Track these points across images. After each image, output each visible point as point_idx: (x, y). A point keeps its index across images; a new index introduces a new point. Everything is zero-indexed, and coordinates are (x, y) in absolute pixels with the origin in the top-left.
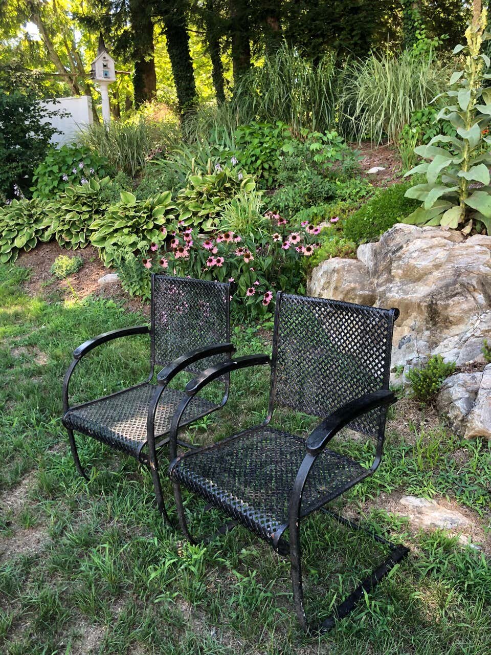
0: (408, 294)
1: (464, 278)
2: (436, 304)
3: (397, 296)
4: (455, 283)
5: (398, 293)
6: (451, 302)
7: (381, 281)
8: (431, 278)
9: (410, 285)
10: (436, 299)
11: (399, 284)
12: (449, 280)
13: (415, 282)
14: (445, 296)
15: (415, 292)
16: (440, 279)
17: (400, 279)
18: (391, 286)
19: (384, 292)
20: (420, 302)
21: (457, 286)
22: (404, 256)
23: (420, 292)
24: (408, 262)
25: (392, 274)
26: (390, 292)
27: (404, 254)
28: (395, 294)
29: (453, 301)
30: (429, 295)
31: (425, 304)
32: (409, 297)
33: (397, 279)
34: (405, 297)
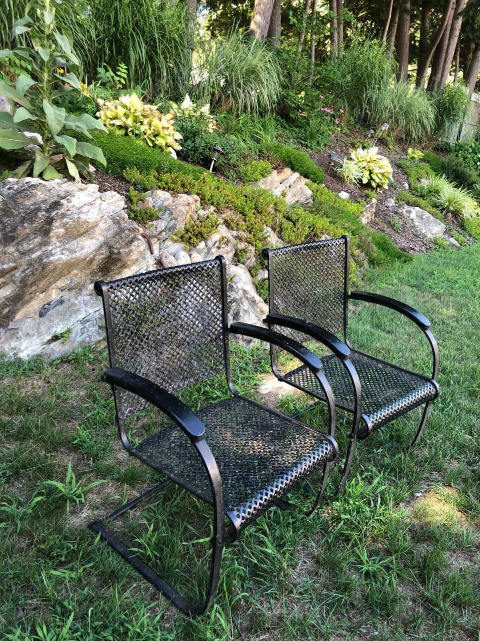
0: (76, 252)
1: (125, 225)
2: (119, 253)
3: (64, 257)
4: (122, 230)
5: (63, 254)
6: (133, 247)
7: (25, 246)
8: (97, 230)
9: (73, 242)
10: (116, 248)
11: (58, 244)
12: (115, 228)
13: (75, 239)
14: (123, 244)
15: (82, 248)
16: (108, 230)
17: (58, 238)
18: (50, 248)
19: (40, 258)
20: (94, 256)
21: (126, 232)
22: (69, 212)
23: (88, 246)
24: (79, 218)
25: (51, 234)
26: (52, 255)
27: (68, 210)
28: (60, 256)
29: (134, 246)
30: (101, 246)
31: (102, 256)
32: (78, 254)
33: (54, 240)
34: (74, 256)
